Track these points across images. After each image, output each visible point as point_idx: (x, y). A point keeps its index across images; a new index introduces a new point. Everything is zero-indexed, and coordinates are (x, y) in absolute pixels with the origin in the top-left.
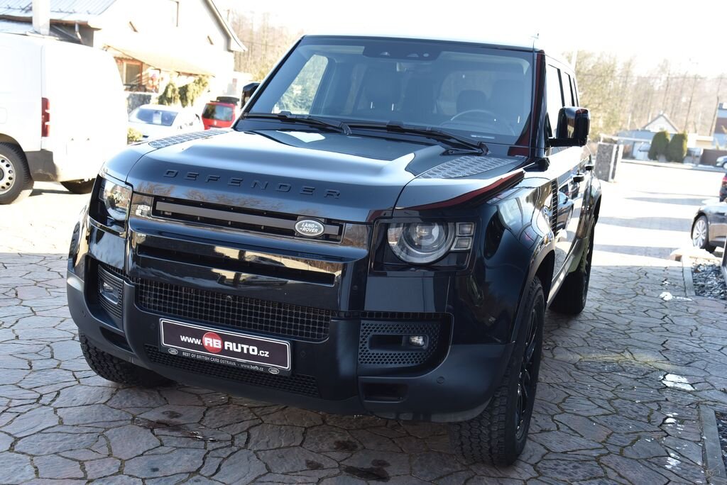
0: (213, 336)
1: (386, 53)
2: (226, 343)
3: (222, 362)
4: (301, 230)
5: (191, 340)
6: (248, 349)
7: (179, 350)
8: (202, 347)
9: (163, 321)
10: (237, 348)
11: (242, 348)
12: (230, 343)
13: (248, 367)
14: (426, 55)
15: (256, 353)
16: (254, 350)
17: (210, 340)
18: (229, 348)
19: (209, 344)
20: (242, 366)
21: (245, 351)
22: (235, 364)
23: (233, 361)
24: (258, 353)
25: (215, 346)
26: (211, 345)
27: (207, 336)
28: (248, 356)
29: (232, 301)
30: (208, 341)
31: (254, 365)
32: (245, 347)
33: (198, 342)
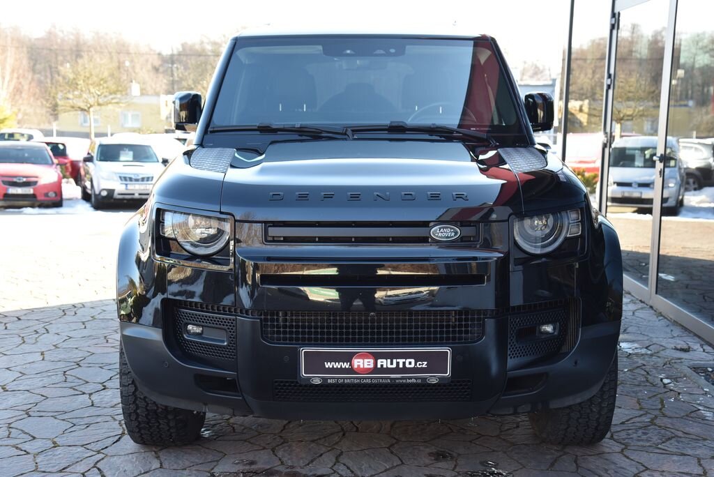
0: (363, 356)
1: (348, 52)
2: (379, 361)
3: (374, 381)
4: (437, 236)
5: (337, 365)
6: (404, 363)
7: (323, 378)
8: (351, 370)
9: (304, 351)
10: (392, 364)
11: (398, 363)
12: (385, 361)
13: (404, 381)
14: (392, 51)
15: (413, 365)
16: (410, 363)
17: (361, 361)
18: (382, 366)
19: (359, 366)
20: (397, 381)
21: (401, 366)
22: (389, 381)
23: (386, 378)
24: (416, 364)
25: (366, 366)
26: (362, 366)
27: (356, 358)
28: (405, 370)
29: (376, 318)
30: (358, 363)
31: (410, 378)
32: (401, 361)
33: (346, 365)
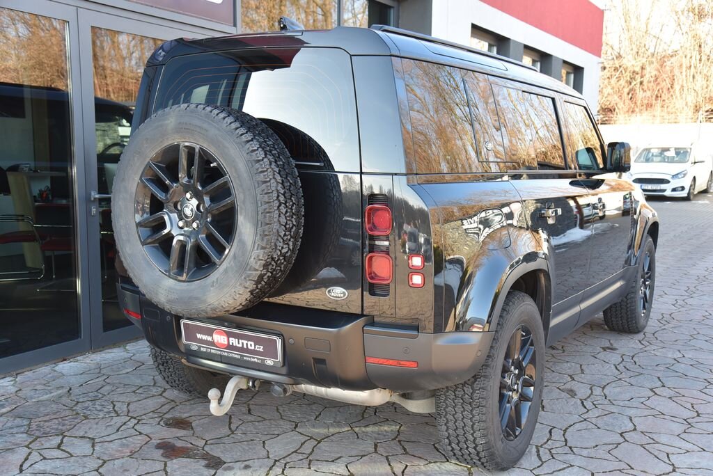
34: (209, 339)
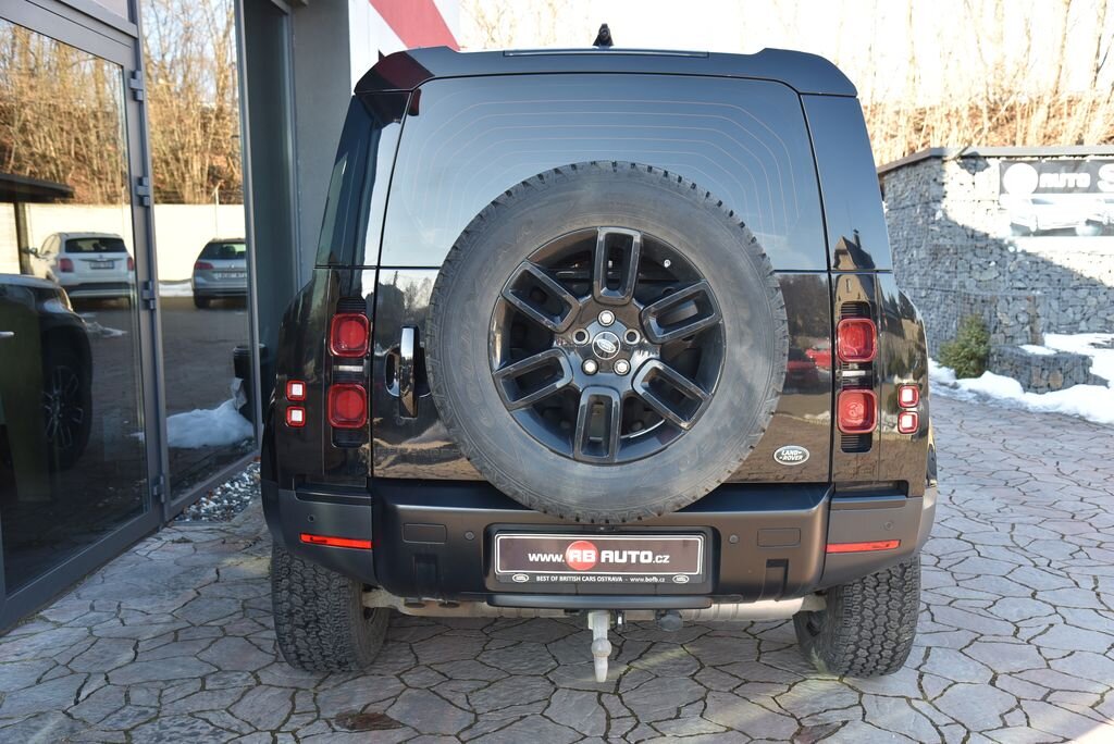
34: (558, 558)
